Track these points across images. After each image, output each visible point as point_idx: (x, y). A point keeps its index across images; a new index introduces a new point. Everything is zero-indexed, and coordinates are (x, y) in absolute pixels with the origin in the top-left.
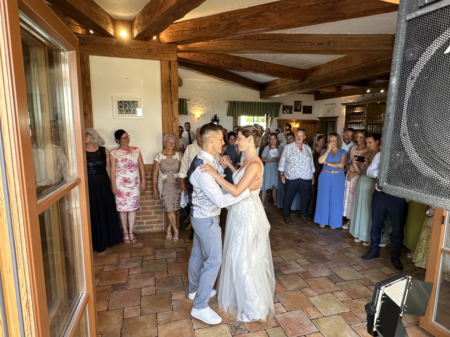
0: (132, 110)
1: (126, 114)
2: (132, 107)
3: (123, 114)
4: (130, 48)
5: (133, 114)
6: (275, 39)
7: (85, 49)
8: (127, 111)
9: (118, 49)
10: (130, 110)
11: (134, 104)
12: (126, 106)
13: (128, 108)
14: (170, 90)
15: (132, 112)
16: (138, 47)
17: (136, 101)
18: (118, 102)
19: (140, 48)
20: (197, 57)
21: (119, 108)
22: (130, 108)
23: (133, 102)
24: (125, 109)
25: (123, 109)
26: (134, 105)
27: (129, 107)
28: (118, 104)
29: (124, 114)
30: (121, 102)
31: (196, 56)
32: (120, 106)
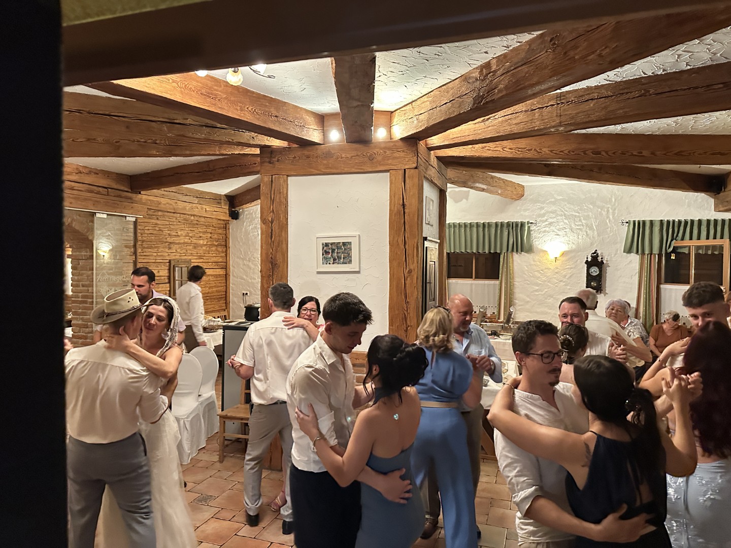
0: (342, 257)
1: (333, 263)
2: (343, 253)
3: (328, 265)
4: (342, 158)
5: (344, 263)
6: (627, 93)
7: (282, 166)
8: (334, 260)
9: (325, 162)
10: (339, 258)
11: (345, 247)
12: (333, 251)
13: (336, 254)
14: (403, 221)
15: (342, 260)
16: (354, 153)
17: (348, 243)
18: (323, 244)
19: (357, 155)
20: (489, 150)
21: (323, 255)
22: (339, 255)
23: (344, 244)
24: (332, 255)
25: (330, 256)
26: (345, 249)
27: (337, 252)
28: (323, 248)
29: (330, 264)
30: (327, 245)
31: (487, 148)
32: (325, 251)
